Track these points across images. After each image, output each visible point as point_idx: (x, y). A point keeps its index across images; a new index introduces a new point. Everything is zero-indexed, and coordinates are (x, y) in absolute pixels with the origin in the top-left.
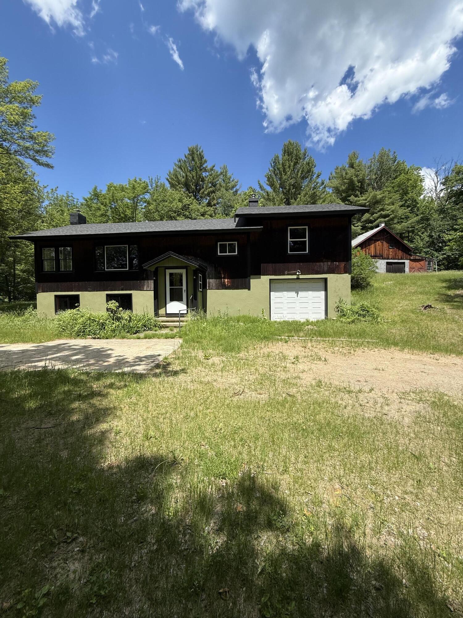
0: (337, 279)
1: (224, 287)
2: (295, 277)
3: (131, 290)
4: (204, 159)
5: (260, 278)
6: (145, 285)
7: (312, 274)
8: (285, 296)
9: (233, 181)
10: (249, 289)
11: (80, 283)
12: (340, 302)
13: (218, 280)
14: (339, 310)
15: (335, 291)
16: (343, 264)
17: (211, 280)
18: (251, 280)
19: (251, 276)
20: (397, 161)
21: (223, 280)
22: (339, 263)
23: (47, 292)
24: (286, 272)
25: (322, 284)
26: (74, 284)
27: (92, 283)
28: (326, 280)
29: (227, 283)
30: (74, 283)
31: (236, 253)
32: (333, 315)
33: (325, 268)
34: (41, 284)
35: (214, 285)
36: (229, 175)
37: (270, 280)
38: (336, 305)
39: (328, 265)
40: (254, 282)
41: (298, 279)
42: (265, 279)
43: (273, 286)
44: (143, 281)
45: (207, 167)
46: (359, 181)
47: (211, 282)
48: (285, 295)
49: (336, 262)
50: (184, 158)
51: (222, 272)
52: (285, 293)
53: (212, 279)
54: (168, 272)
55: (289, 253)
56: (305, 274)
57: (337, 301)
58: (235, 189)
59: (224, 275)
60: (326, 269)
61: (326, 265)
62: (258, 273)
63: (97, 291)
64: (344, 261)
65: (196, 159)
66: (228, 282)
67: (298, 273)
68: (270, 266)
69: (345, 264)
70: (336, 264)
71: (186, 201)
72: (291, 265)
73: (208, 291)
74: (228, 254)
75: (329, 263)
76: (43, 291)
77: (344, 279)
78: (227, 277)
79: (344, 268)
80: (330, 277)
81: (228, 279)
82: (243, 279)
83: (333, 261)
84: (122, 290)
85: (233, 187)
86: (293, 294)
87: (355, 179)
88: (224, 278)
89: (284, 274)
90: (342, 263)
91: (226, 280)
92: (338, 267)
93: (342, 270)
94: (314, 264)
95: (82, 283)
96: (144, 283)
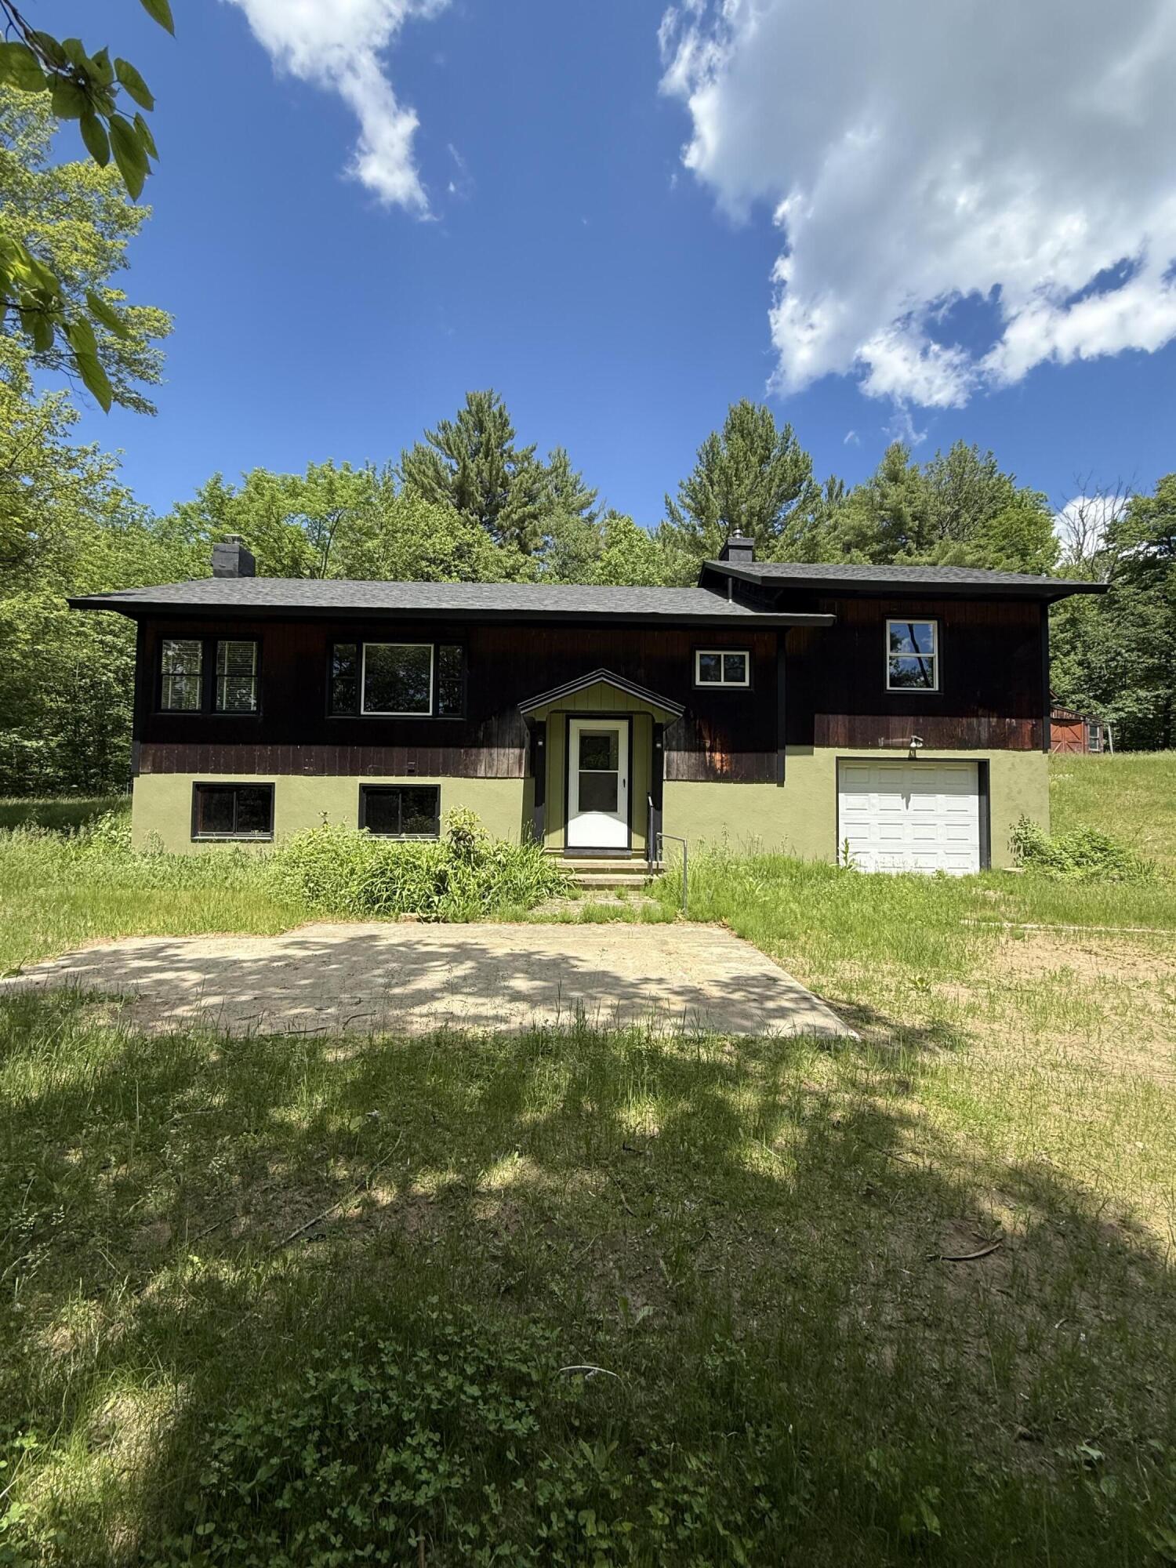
0: (1013, 765)
1: (712, 775)
2: (905, 754)
3: (438, 775)
4: (510, 428)
5: (812, 754)
6: (481, 761)
7: (948, 748)
8: (873, 806)
9: (580, 491)
10: (781, 783)
11: (280, 749)
12: (1023, 824)
13: (693, 755)
14: (1019, 848)
15: (1009, 797)
16: (1028, 725)
17: (674, 754)
18: (788, 759)
19: (788, 748)
20: (996, 476)
21: (708, 754)
22: (1020, 721)
23: (169, 771)
24: (881, 741)
25: (972, 777)
26: (258, 750)
27: (315, 749)
28: (983, 766)
29: (718, 766)
30: (257, 747)
31: (747, 683)
32: (1003, 858)
33: (982, 732)
34: (152, 749)
35: (683, 768)
36: (572, 474)
37: (838, 759)
38: (1012, 833)
39: (989, 725)
40: (794, 763)
41: (912, 759)
42: (824, 757)
43: (846, 777)
44: (474, 751)
45: (511, 449)
46: (915, 518)
47: (676, 759)
48: (874, 801)
49: (1011, 717)
50: (454, 422)
51: (705, 734)
52: (874, 797)
53: (678, 750)
54: (576, 726)
55: (888, 688)
56: (931, 748)
57: (1015, 822)
58: (586, 513)
59: (713, 741)
60: (984, 735)
61: (985, 725)
62: (807, 739)
63: (330, 774)
64: (1031, 717)
65: (489, 425)
66: (722, 761)
67: (913, 745)
68: (839, 723)
69: (1034, 726)
70: (1010, 724)
71: (465, 534)
72: (895, 722)
73: (665, 784)
74: (723, 683)
75: (994, 721)
76: (157, 770)
77: (1031, 763)
78: (719, 747)
79: (1032, 736)
80: (997, 757)
81: (722, 752)
82: (766, 755)
83: (1002, 716)
84: (411, 773)
85: (583, 507)
86: (896, 800)
87: (907, 511)
88: (712, 750)
89: (875, 746)
90: (1024, 721)
91: (717, 756)
92: (1013, 731)
93: (1027, 740)
94: (955, 720)
95: (285, 748)
96: (478, 755)
